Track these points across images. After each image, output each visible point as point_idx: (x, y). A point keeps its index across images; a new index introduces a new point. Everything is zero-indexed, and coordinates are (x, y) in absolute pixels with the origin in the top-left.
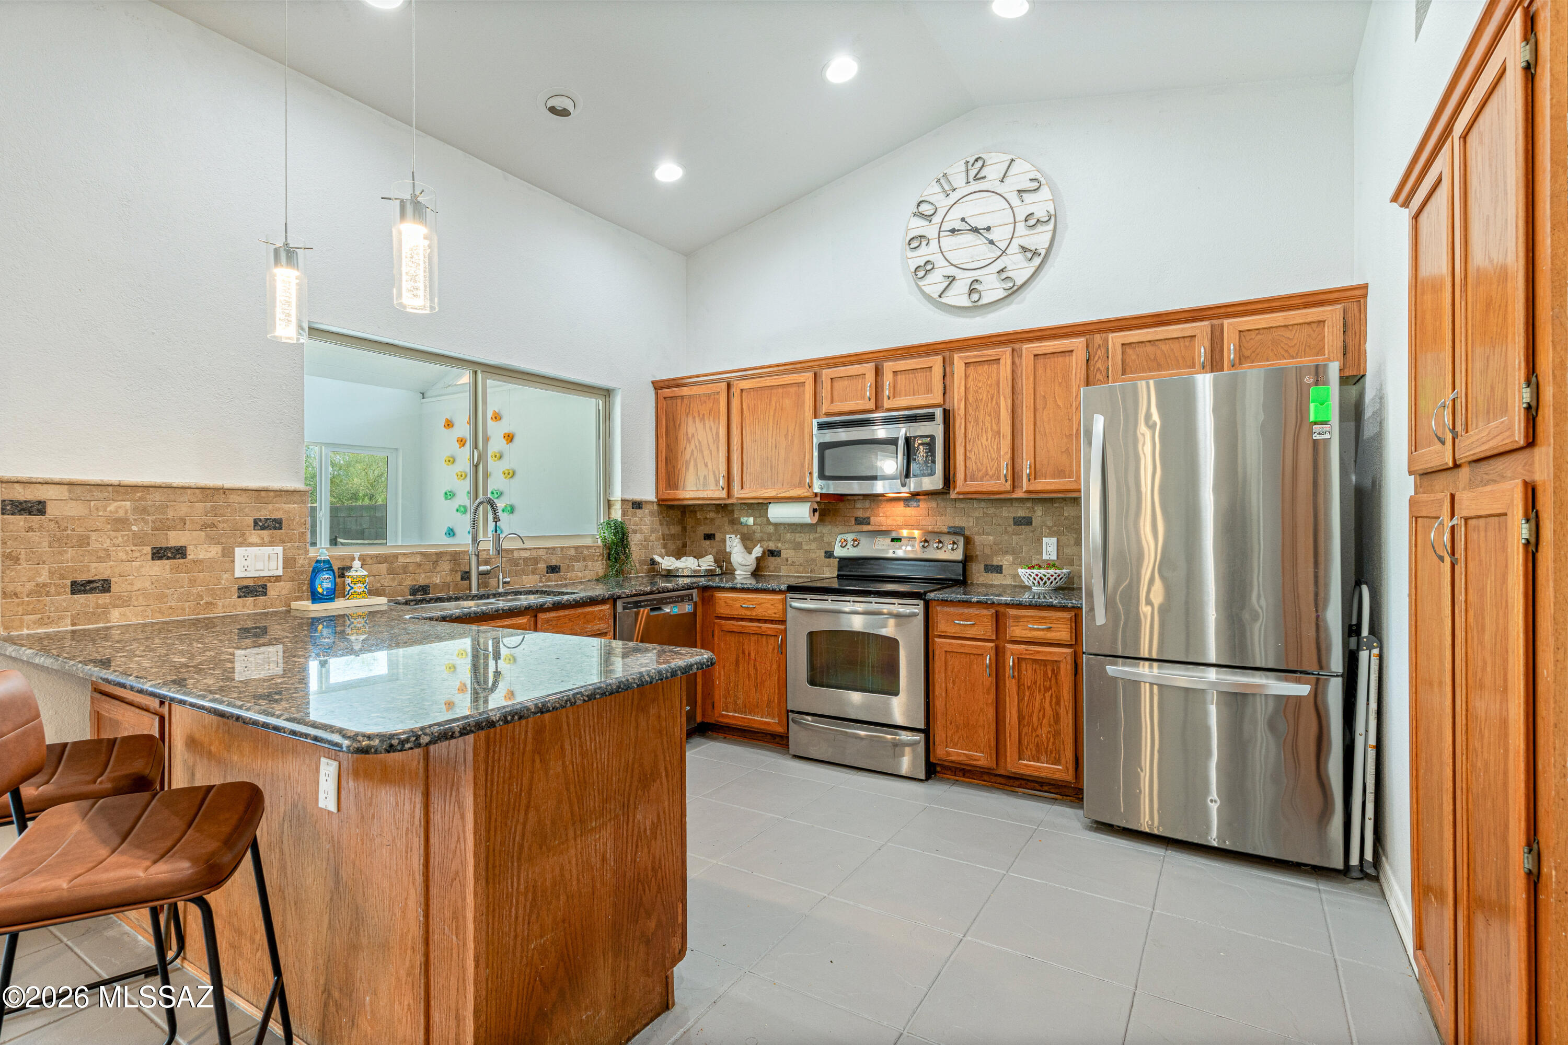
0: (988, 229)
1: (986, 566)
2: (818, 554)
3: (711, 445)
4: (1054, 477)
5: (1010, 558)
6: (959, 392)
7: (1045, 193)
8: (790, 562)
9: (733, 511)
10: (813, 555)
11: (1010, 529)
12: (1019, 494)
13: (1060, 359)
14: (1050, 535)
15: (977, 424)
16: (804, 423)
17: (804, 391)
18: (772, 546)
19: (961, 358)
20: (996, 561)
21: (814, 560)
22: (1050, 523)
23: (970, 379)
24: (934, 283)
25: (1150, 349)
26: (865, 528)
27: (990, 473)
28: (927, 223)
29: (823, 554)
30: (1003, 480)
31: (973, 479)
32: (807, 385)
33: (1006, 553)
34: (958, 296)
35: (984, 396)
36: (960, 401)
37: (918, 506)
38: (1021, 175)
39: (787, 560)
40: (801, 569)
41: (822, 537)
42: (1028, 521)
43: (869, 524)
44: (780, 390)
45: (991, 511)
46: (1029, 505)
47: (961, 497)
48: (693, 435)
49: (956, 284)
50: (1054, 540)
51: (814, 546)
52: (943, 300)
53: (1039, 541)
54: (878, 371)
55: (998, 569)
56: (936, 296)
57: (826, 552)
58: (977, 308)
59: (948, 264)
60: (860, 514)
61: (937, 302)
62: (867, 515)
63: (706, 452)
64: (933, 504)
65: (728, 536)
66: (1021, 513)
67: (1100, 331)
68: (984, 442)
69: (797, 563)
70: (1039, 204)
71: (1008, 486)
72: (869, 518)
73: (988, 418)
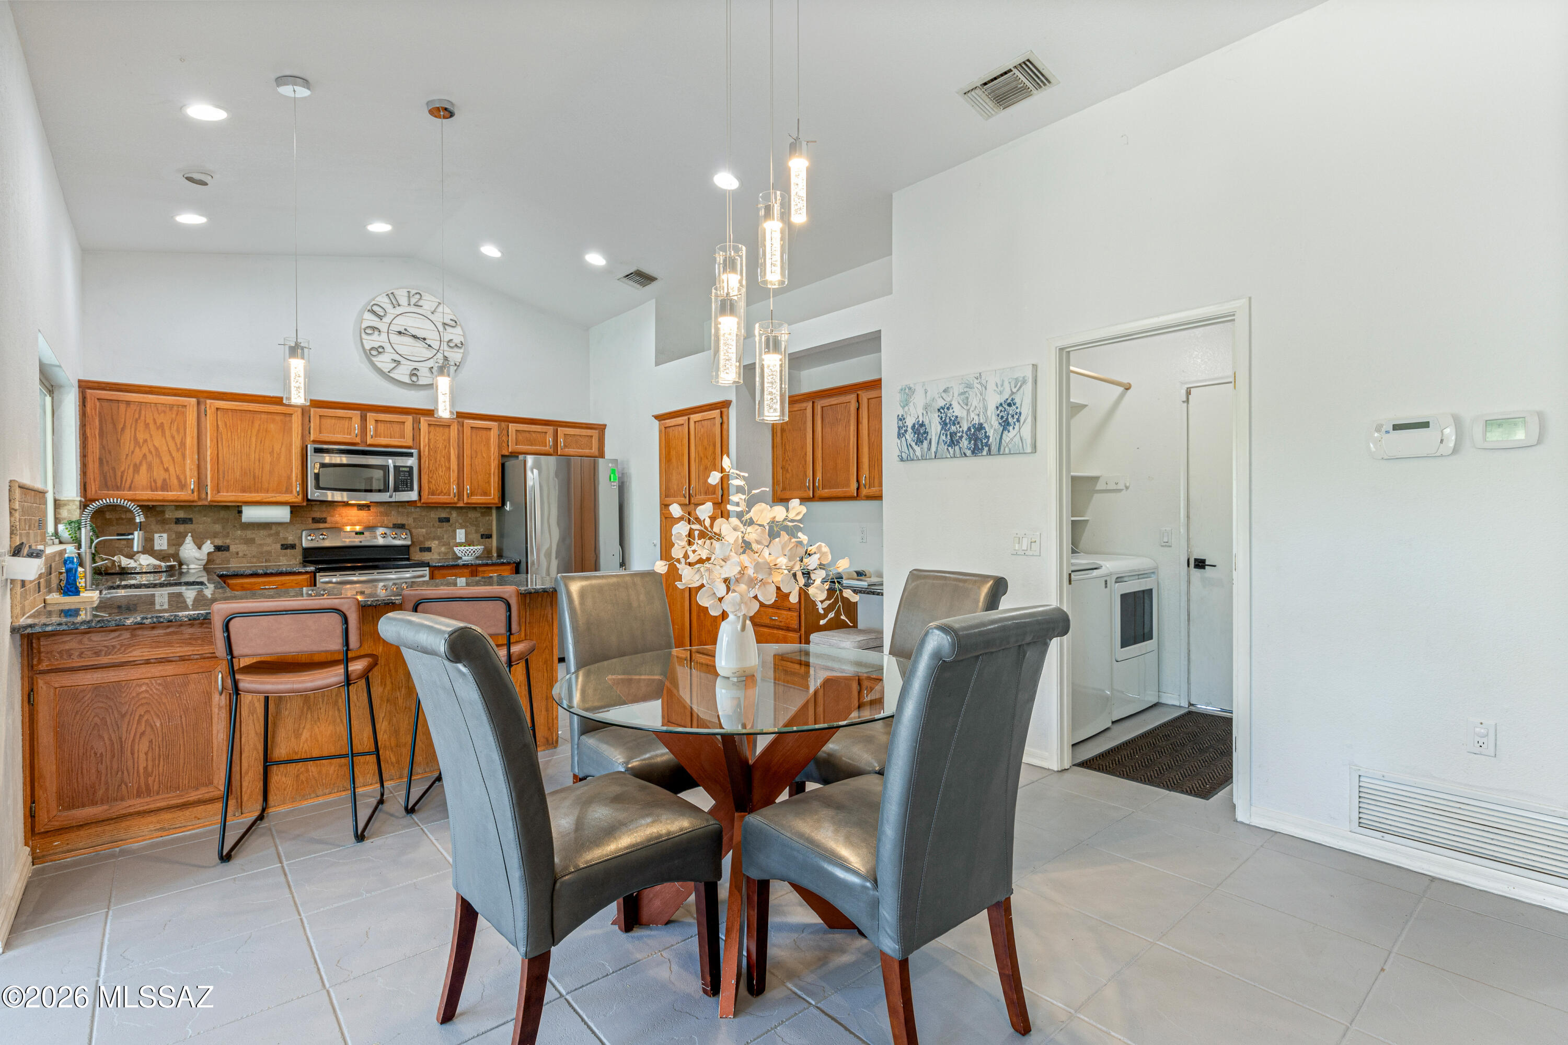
0: (425, 339)
1: (420, 548)
2: (273, 547)
3: (174, 454)
4: (481, 496)
5: (437, 542)
6: (424, 441)
7: (458, 330)
8: (241, 554)
9: (163, 512)
10: (265, 548)
11: (436, 525)
12: (461, 504)
13: (485, 432)
14: (461, 528)
15: (436, 461)
16: (291, 445)
17: (291, 421)
18: (219, 542)
19: (426, 420)
20: (427, 544)
21: (269, 552)
22: (461, 521)
23: (431, 434)
24: (385, 362)
25: (527, 435)
26: (322, 525)
27: (445, 492)
28: (379, 320)
29: (279, 546)
30: (452, 495)
31: (433, 494)
32: (294, 418)
33: (434, 539)
34: (402, 374)
35: (440, 446)
36: (425, 446)
37: (370, 510)
38: (446, 314)
39: (237, 553)
40: (255, 560)
41: (277, 534)
42: (447, 520)
43: (326, 522)
44: (263, 416)
45: (424, 513)
46: (448, 510)
47: (424, 505)
48: (145, 441)
49: (401, 367)
50: (463, 531)
51: (269, 540)
52: (391, 375)
53: (455, 532)
54: (364, 419)
55: (429, 549)
56: (386, 370)
57: (282, 545)
58: (414, 386)
59: (394, 351)
60: (317, 515)
61: (386, 376)
62: (324, 516)
63: (166, 459)
64: (382, 509)
65: (156, 536)
66: (444, 515)
67: (504, 421)
68: (440, 473)
69: (250, 555)
70: (455, 335)
71: (456, 499)
72: (325, 518)
73: (443, 459)
